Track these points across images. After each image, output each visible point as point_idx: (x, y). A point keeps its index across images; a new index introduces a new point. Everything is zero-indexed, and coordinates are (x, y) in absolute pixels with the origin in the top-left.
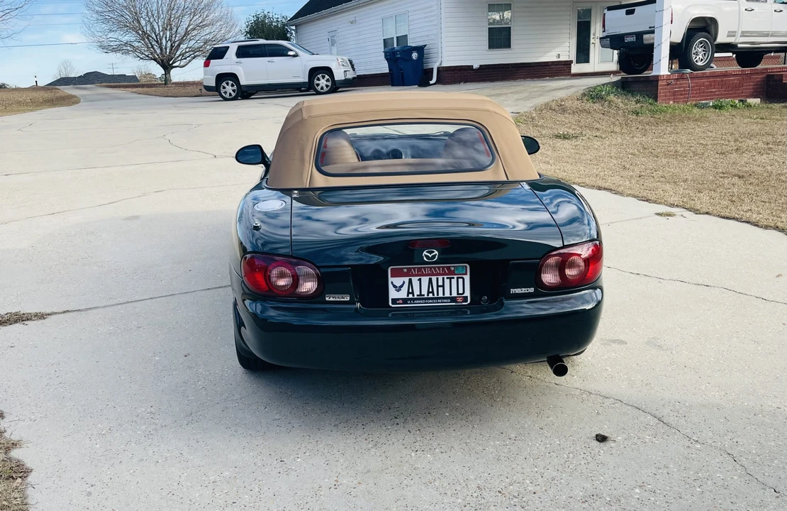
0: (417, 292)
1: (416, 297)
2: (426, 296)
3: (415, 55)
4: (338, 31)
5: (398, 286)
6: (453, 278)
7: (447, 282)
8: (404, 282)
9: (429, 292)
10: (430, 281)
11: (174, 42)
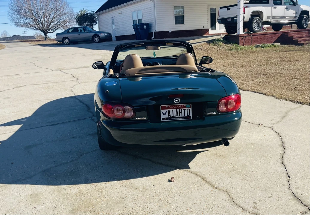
0: (171, 115)
1: (171, 117)
2: (175, 117)
3: (145, 27)
4: (115, 17)
5: (164, 113)
6: (185, 109)
7: (183, 111)
8: (167, 111)
9: (176, 115)
10: (177, 111)
11: (48, 22)
